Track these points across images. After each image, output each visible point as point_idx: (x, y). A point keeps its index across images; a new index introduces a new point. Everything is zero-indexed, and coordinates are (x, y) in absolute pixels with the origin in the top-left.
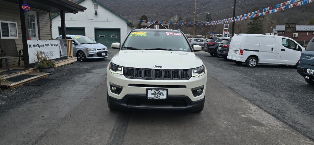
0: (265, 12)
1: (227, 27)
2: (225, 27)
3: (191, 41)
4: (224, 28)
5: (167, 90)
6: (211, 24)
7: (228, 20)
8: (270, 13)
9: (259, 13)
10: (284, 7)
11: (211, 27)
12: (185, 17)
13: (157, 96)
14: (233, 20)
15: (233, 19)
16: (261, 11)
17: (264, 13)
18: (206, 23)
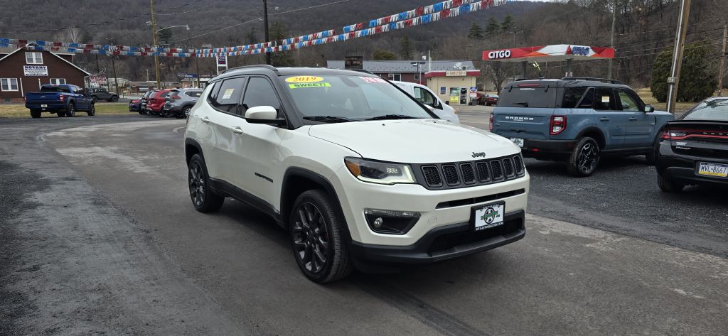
0: (348, 34)
1: (224, 63)
2: (220, 62)
3: (178, 95)
4: (218, 65)
5: (503, 203)
6: (212, 55)
7: (259, 47)
8: (359, 36)
9: (334, 34)
10: (387, 26)
11: (177, 62)
12: (100, 35)
13: (490, 220)
14: (273, 48)
15: (273, 45)
16: (338, 31)
17: (346, 36)
18: (197, 51)
